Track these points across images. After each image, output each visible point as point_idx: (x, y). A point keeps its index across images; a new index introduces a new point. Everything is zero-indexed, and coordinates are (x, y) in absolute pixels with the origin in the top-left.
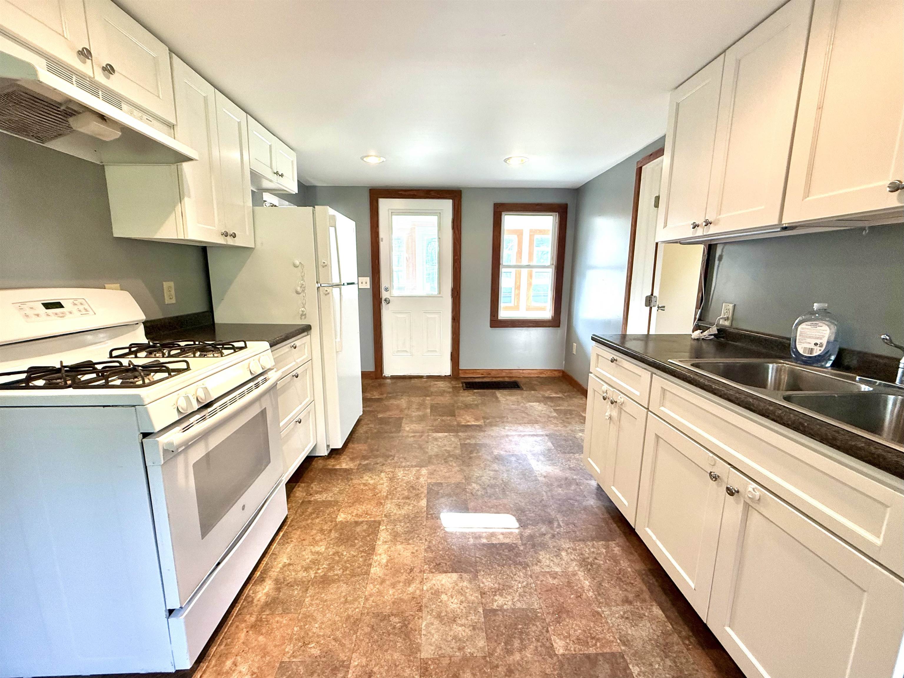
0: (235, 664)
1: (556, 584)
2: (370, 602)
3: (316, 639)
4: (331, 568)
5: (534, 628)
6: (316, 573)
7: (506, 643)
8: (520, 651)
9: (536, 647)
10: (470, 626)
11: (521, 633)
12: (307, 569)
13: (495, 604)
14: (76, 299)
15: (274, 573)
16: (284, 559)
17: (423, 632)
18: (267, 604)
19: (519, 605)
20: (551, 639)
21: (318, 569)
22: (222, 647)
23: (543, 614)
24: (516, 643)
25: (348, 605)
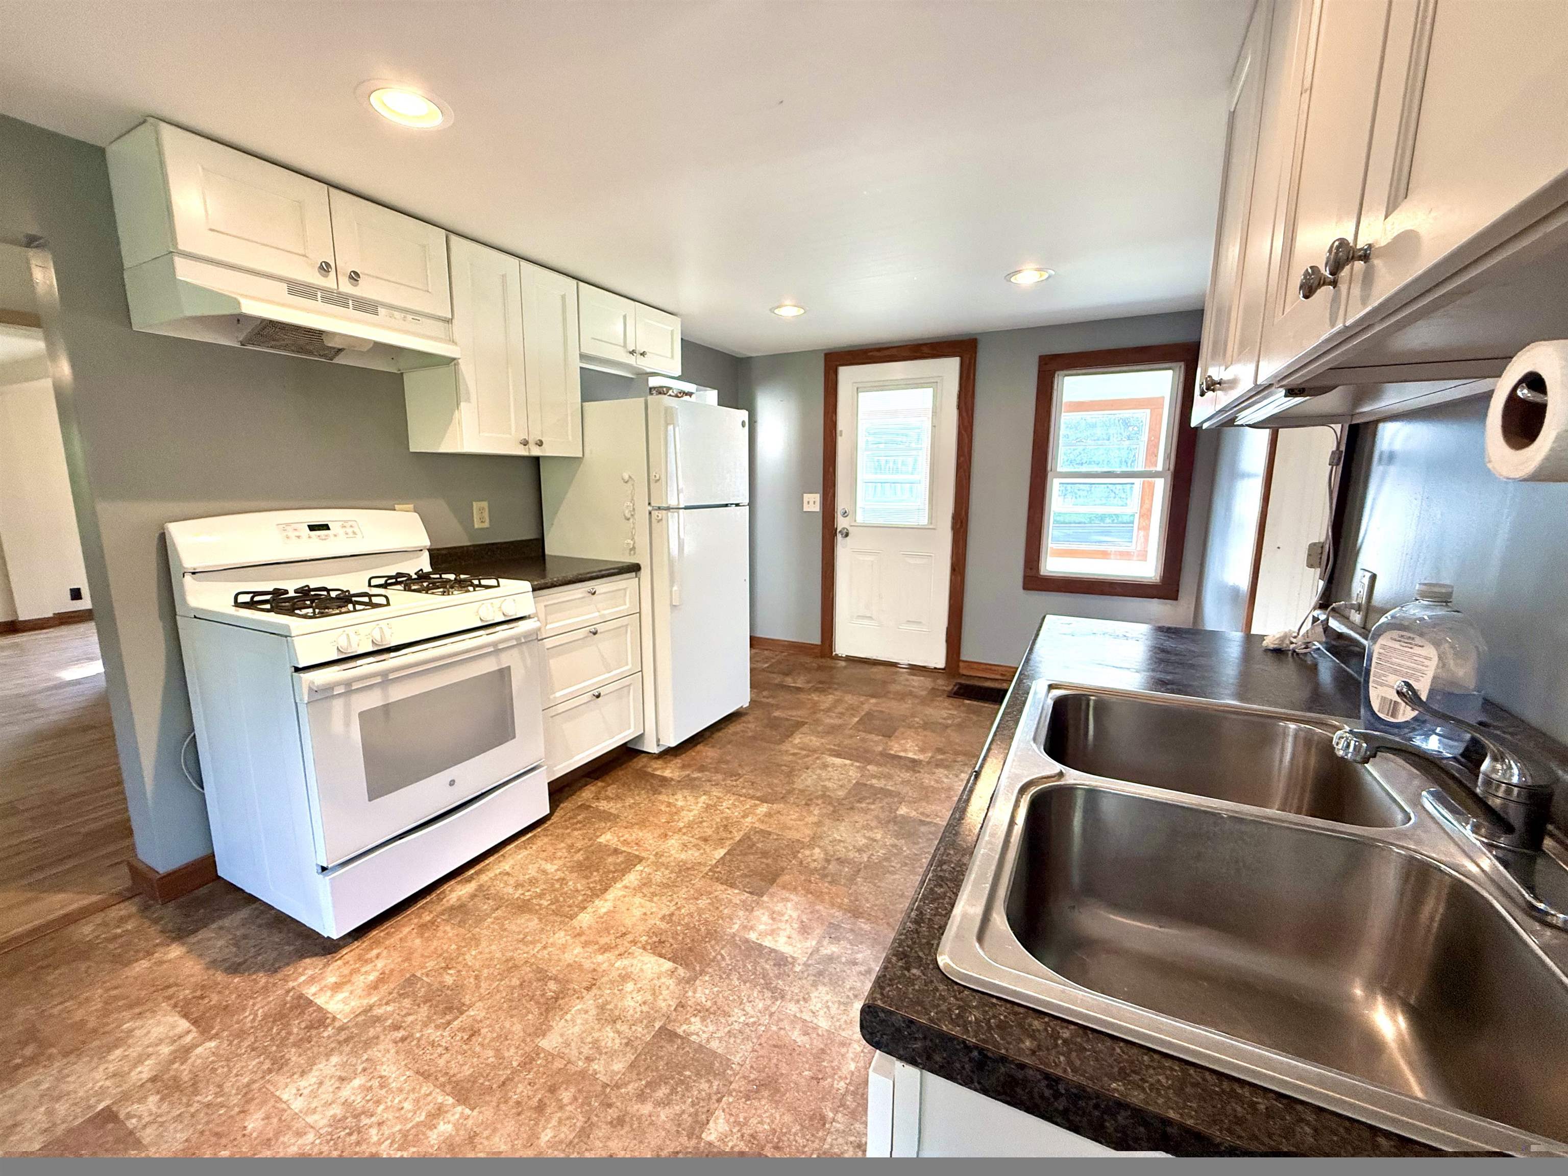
0: (378, 956)
1: (799, 1044)
2: (546, 952)
3: (460, 967)
4: (541, 896)
5: (704, 1086)
6: (523, 894)
7: (648, 1084)
8: (658, 1104)
9: (683, 1112)
10: (627, 1038)
11: (682, 1082)
12: (518, 886)
13: (685, 1027)
14: (345, 521)
15: (484, 878)
16: (506, 866)
17: (568, 1017)
18: (452, 908)
19: (714, 1045)
20: (712, 1114)
21: (529, 891)
22: (382, 934)
23: (735, 1075)
24: (662, 1092)
25: (520, 945)
